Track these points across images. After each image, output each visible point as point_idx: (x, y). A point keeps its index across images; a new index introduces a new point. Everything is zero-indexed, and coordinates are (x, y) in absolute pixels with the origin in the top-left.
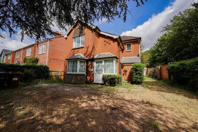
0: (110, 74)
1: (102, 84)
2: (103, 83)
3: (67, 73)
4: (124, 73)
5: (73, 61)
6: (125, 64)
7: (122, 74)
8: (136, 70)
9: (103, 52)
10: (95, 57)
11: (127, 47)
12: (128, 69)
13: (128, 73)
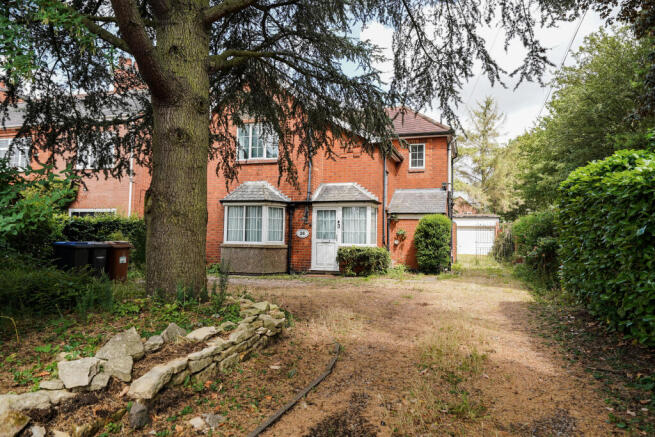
0: (358, 245)
1: (334, 274)
2: (337, 269)
3: (225, 242)
4: (396, 242)
5: (247, 207)
6: (400, 217)
7: (391, 245)
8: (427, 235)
9: (335, 181)
10: (315, 197)
11: (413, 157)
12: (409, 230)
13: (408, 244)
